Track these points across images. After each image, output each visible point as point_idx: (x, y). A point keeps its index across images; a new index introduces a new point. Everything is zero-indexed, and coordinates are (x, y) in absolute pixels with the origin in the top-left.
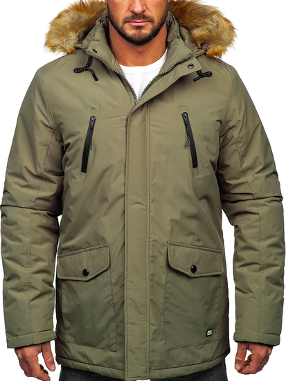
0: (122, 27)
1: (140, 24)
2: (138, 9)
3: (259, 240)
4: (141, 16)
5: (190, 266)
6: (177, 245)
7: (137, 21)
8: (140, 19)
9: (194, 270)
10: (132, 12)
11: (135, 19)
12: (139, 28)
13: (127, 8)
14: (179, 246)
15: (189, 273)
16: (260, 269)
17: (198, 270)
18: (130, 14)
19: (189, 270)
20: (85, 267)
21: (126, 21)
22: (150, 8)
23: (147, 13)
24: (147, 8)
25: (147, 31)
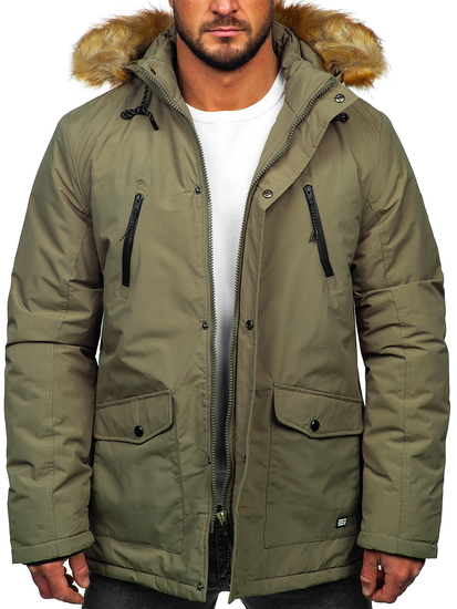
0: (199, 40)
1: (228, 34)
2: (225, 7)
3: (404, 397)
4: (230, 19)
5: (309, 420)
6: (288, 390)
7: (223, 28)
8: (228, 24)
9: (315, 426)
10: (215, 13)
11: (219, 24)
12: (226, 40)
13: (206, 7)
14: (293, 390)
15: (307, 430)
16: (404, 439)
17: (321, 428)
18: (211, 17)
19: (308, 427)
20: (137, 422)
21: (205, 29)
22: (244, 8)
23: (240, 16)
24: (240, 8)
25: (239, 46)
